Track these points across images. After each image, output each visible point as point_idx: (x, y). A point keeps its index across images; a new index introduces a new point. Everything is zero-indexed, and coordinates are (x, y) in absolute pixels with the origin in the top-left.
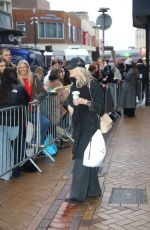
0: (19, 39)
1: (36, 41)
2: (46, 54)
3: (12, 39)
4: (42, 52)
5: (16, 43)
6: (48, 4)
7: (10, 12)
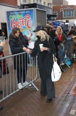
0: (55, 18)
1: (62, 19)
2: (66, 24)
3: (52, 18)
4: (65, 23)
5: (54, 20)
6: (67, 3)
7: (52, 7)
